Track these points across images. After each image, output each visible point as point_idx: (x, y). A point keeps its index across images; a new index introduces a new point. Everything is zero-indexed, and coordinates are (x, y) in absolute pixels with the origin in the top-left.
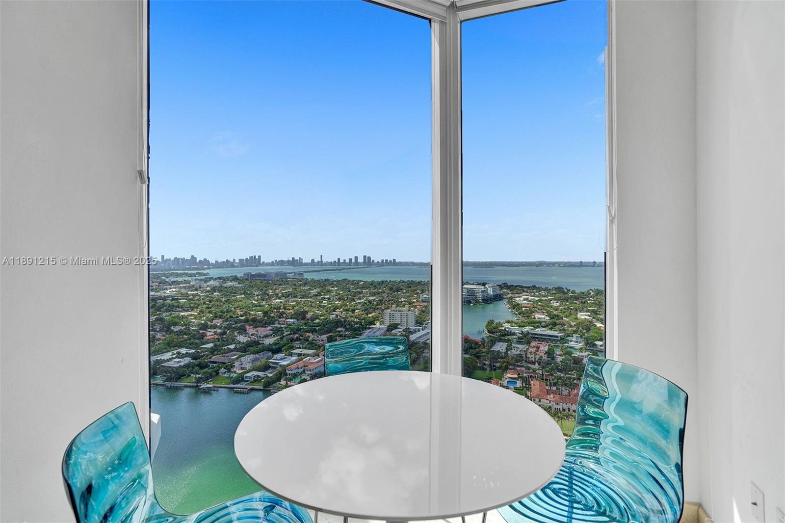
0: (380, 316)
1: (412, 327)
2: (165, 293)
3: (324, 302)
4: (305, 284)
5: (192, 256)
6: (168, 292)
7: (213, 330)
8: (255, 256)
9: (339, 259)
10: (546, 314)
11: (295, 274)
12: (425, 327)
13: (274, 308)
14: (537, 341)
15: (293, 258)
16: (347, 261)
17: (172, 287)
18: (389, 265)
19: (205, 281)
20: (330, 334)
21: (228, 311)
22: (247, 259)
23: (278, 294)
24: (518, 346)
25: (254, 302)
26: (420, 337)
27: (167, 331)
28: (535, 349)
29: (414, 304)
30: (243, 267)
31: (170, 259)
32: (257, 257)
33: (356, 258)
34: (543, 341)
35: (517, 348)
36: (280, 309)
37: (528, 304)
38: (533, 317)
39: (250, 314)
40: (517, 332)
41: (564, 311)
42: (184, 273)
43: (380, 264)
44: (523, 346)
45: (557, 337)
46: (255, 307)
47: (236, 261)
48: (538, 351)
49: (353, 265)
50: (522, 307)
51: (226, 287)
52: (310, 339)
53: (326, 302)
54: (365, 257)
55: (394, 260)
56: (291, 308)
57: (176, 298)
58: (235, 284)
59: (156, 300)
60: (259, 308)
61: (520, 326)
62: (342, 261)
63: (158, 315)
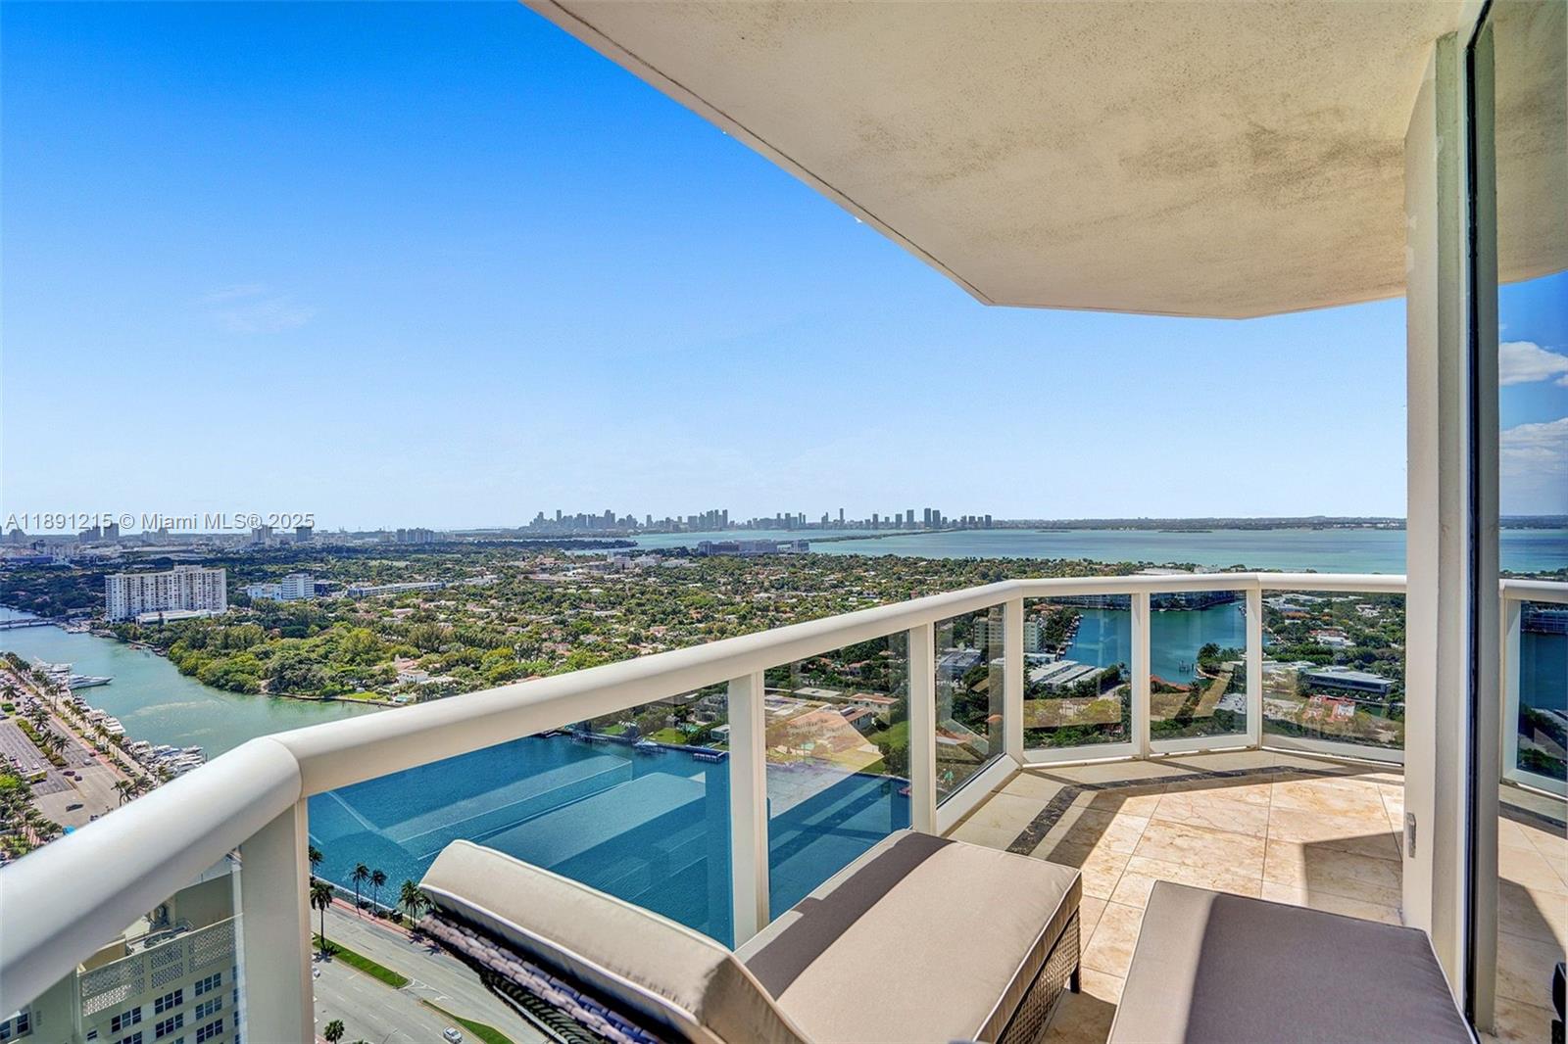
0: (965, 629)
1: (1033, 655)
2: (565, 575)
3: (850, 599)
4: (813, 563)
5: (608, 512)
6: (570, 574)
7: (651, 646)
8: (717, 511)
9: (876, 516)
10: (1345, 634)
11: (792, 546)
12: (1060, 655)
13: (758, 609)
14: (1324, 694)
15: (787, 515)
16: (893, 519)
17: (577, 565)
18: (977, 528)
19: (631, 557)
20: (868, 662)
21: (674, 612)
22: (702, 516)
23: (763, 583)
24: (1277, 702)
25: (719, 596)
26: (1053, 675)
27: (572, 643)
28: (1321, 711)
29: (1034, 607)
30: (695, 531)
31: (571, 517)
32: (721, 513)
33: (910, 513)
34: (1339, 695)
35: (1276, 706)
36: (768, 611)
37: (1299, 611)
38: (1312, 640)
39: (714, 619)
40: (1274, 671)
41: (1395, 627)
42: (595, 541)
43: (959, 525)
44: (1291, 704)
45: (1377, 686)
46: (721, 605)
47: (683, 521)
48: (1329, 716)
49: (904, 528)
50: (1283, 618)
51: (668, 568)
52: (829, 669)
53: (855, 599)
54: (927, 511)
55: (988, 517)
56: (788, 610)
57: (585, 585)
58: (685, 562)
59: (552, 589)
60: (730, 608)
61: (1281, 660)
62: (881, 519)
63: (557, 613)
